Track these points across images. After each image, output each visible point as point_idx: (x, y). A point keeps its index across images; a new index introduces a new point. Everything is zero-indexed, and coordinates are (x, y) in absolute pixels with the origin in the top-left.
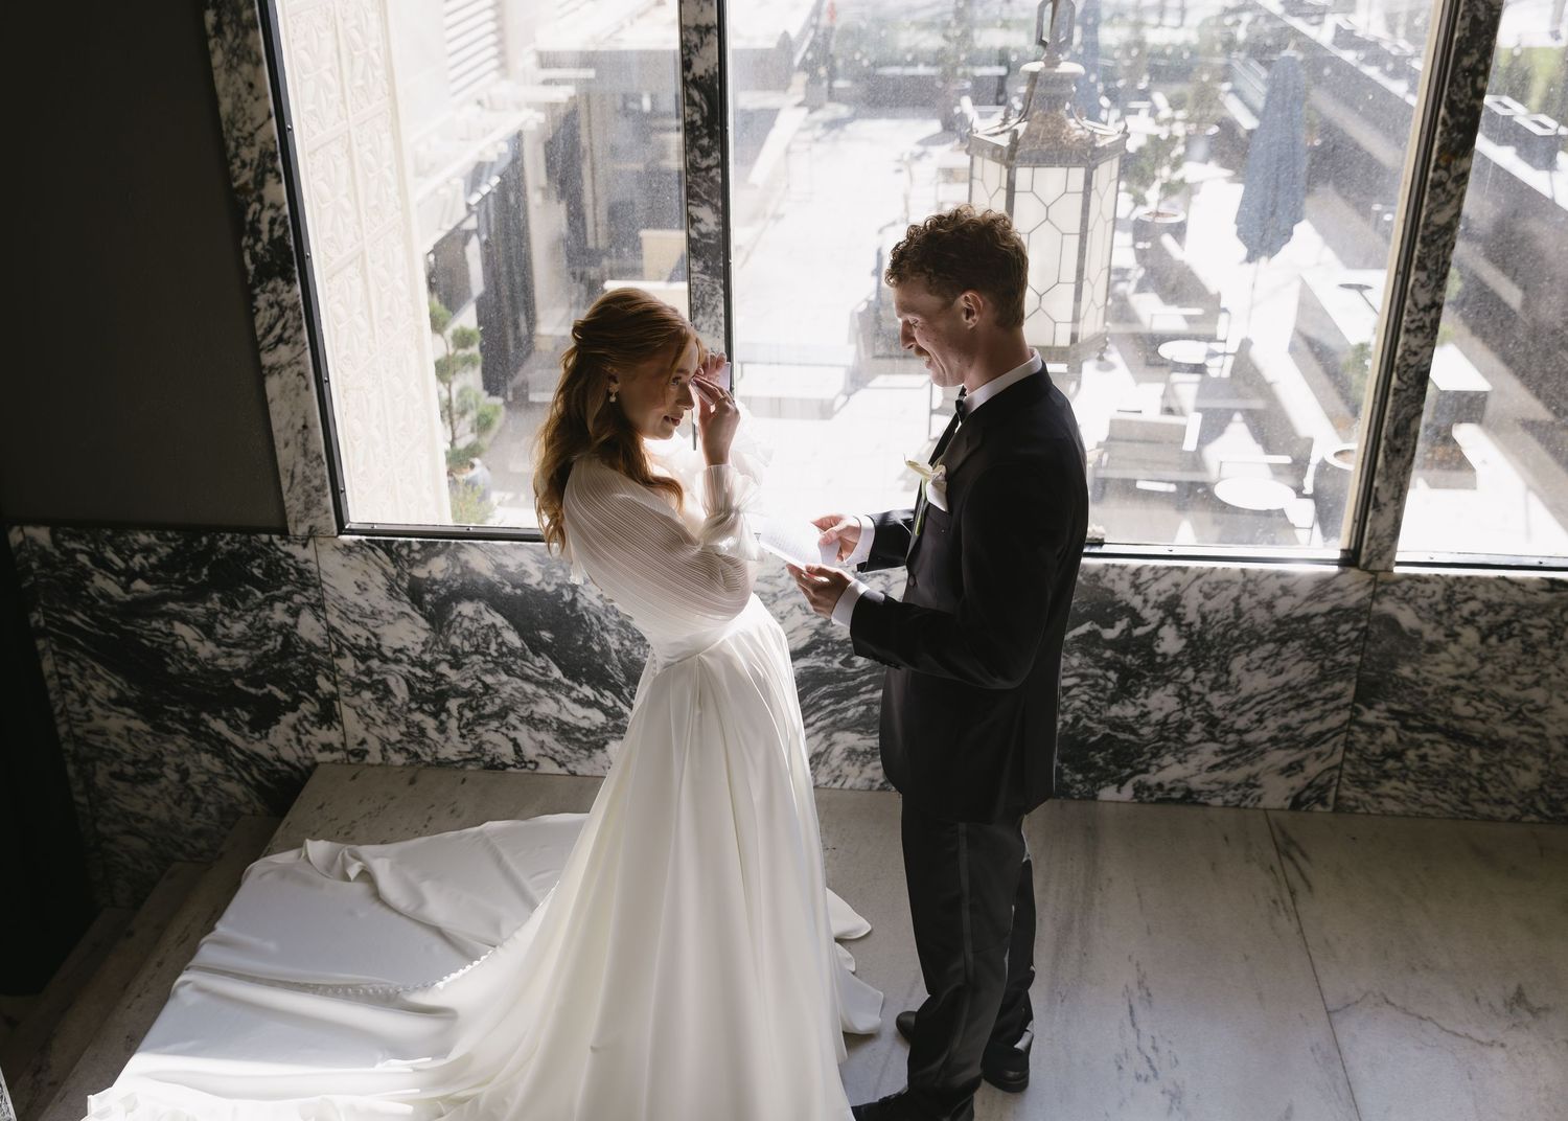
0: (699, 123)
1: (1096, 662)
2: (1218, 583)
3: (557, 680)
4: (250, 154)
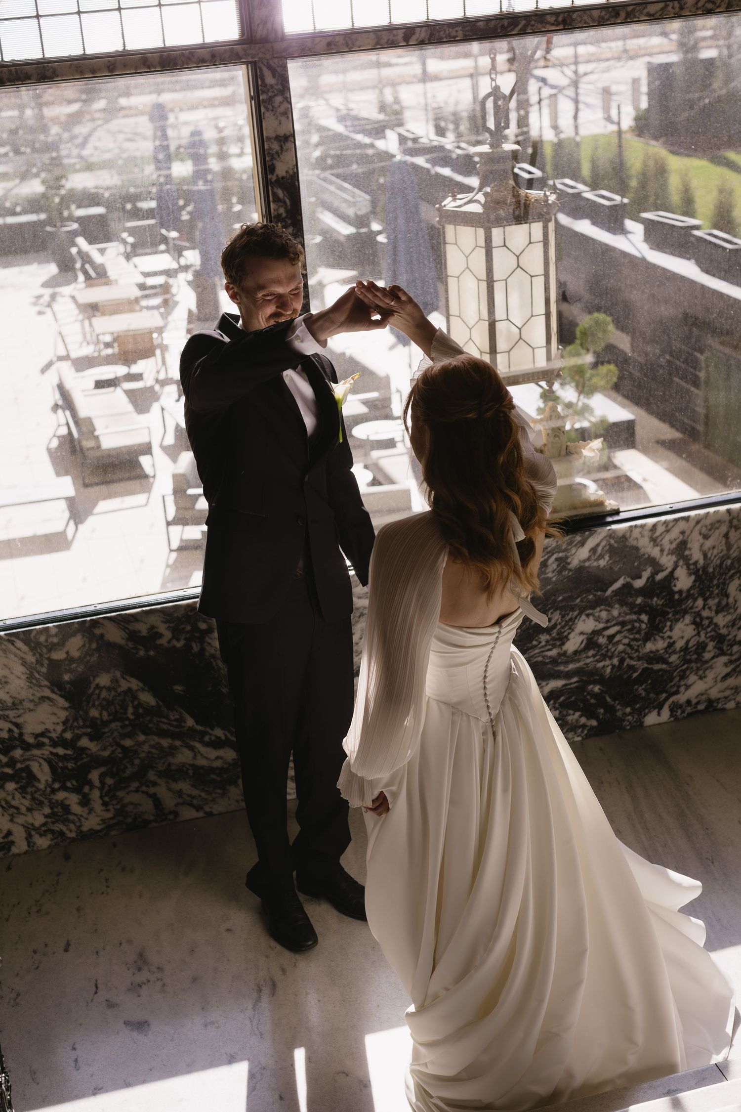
0: (284, 215)
1: (631, 609)
2: (712, 524)
3: (191, 729)
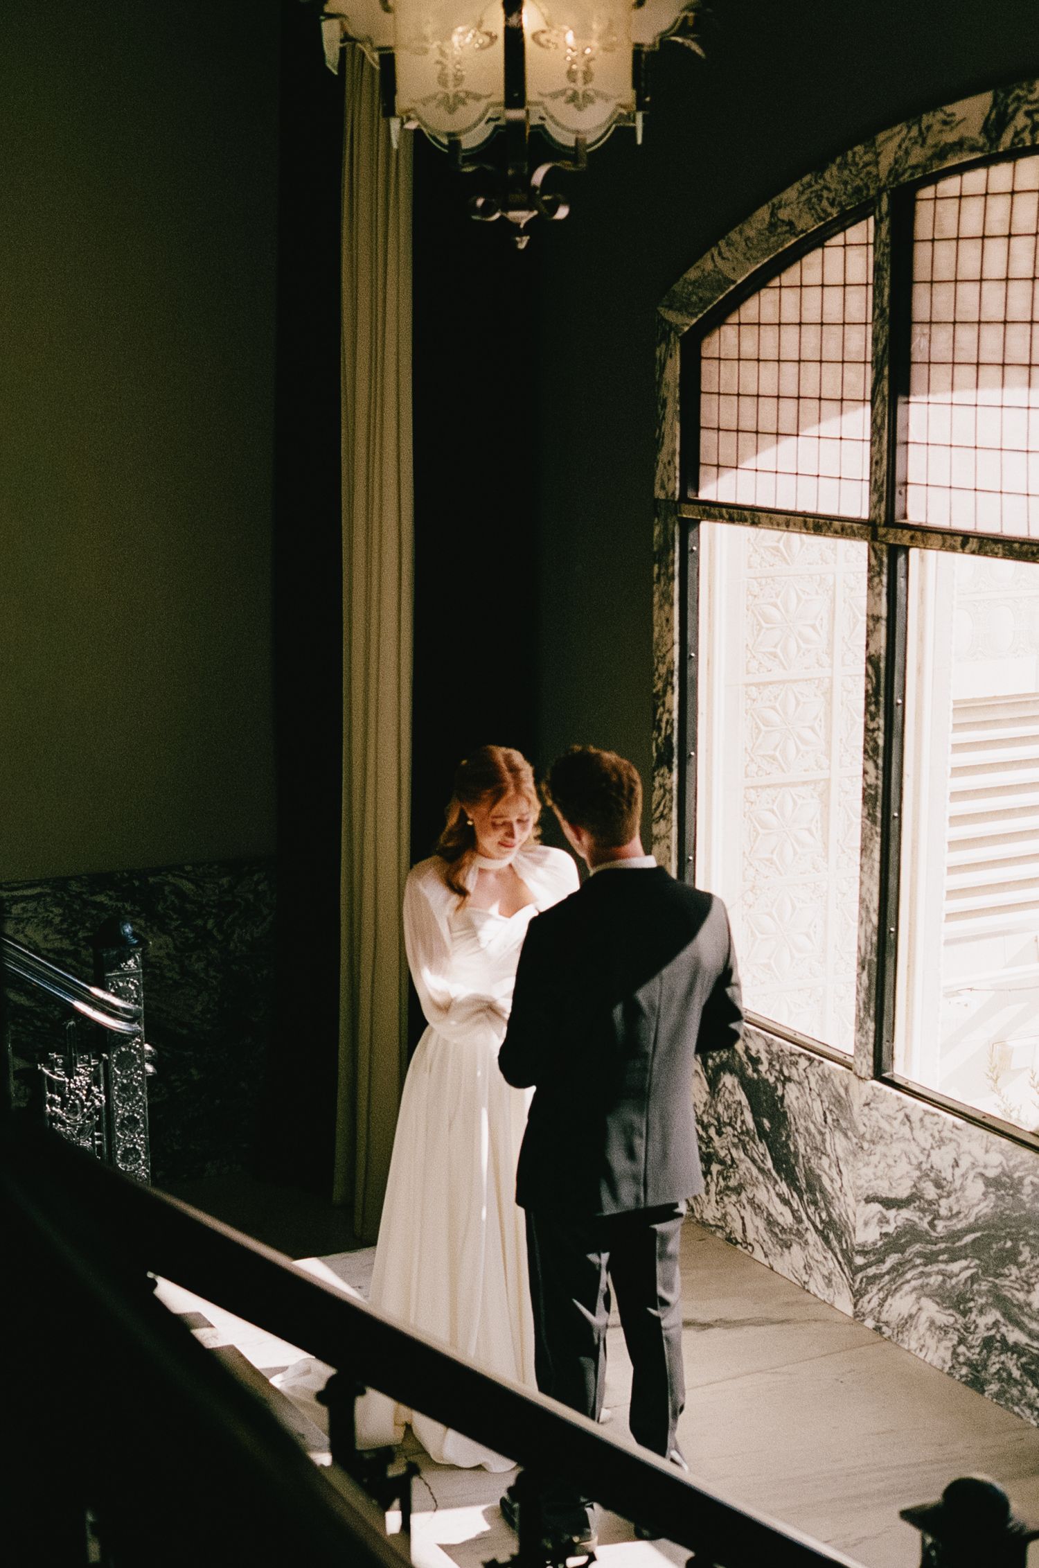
3: (769, 1170)
4: (663, 670)
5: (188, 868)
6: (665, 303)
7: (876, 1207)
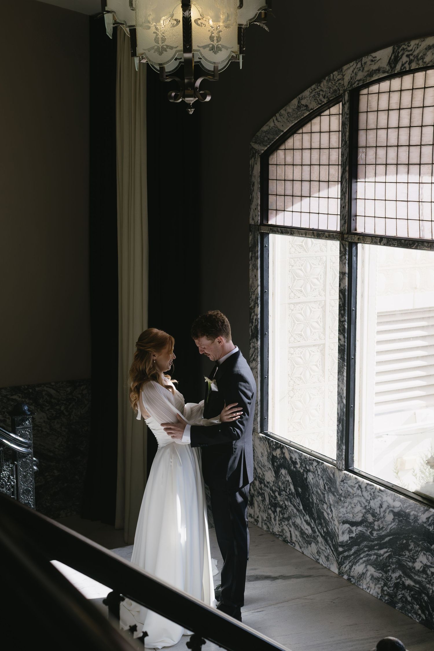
3: (301, 510)
4: (253, 297)
5: (53, 384)
6: (253, 141)
7: (347, 526)
